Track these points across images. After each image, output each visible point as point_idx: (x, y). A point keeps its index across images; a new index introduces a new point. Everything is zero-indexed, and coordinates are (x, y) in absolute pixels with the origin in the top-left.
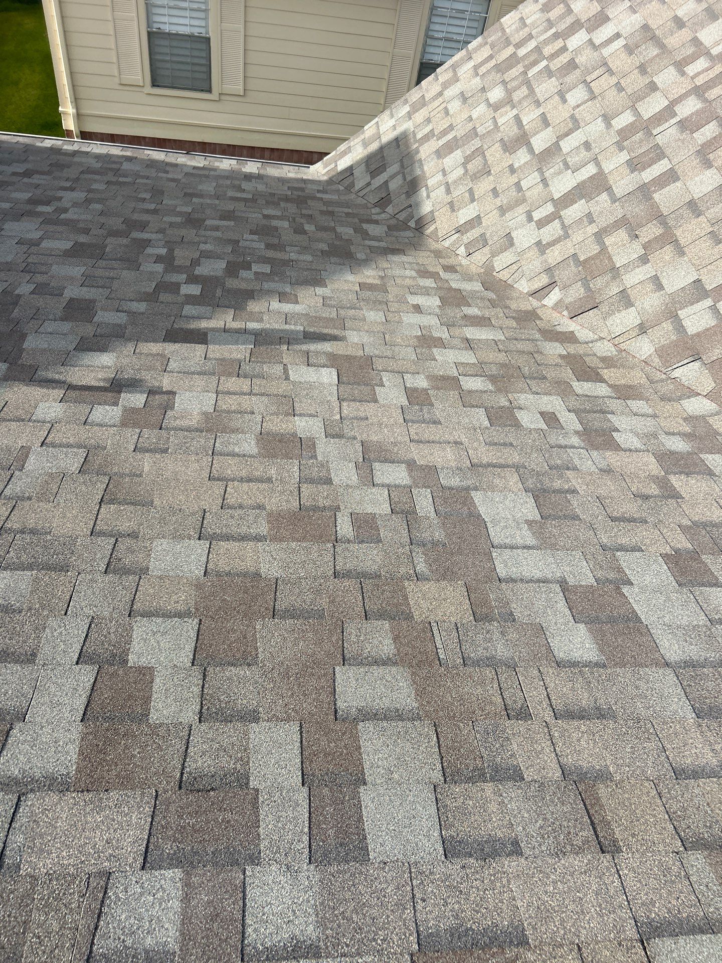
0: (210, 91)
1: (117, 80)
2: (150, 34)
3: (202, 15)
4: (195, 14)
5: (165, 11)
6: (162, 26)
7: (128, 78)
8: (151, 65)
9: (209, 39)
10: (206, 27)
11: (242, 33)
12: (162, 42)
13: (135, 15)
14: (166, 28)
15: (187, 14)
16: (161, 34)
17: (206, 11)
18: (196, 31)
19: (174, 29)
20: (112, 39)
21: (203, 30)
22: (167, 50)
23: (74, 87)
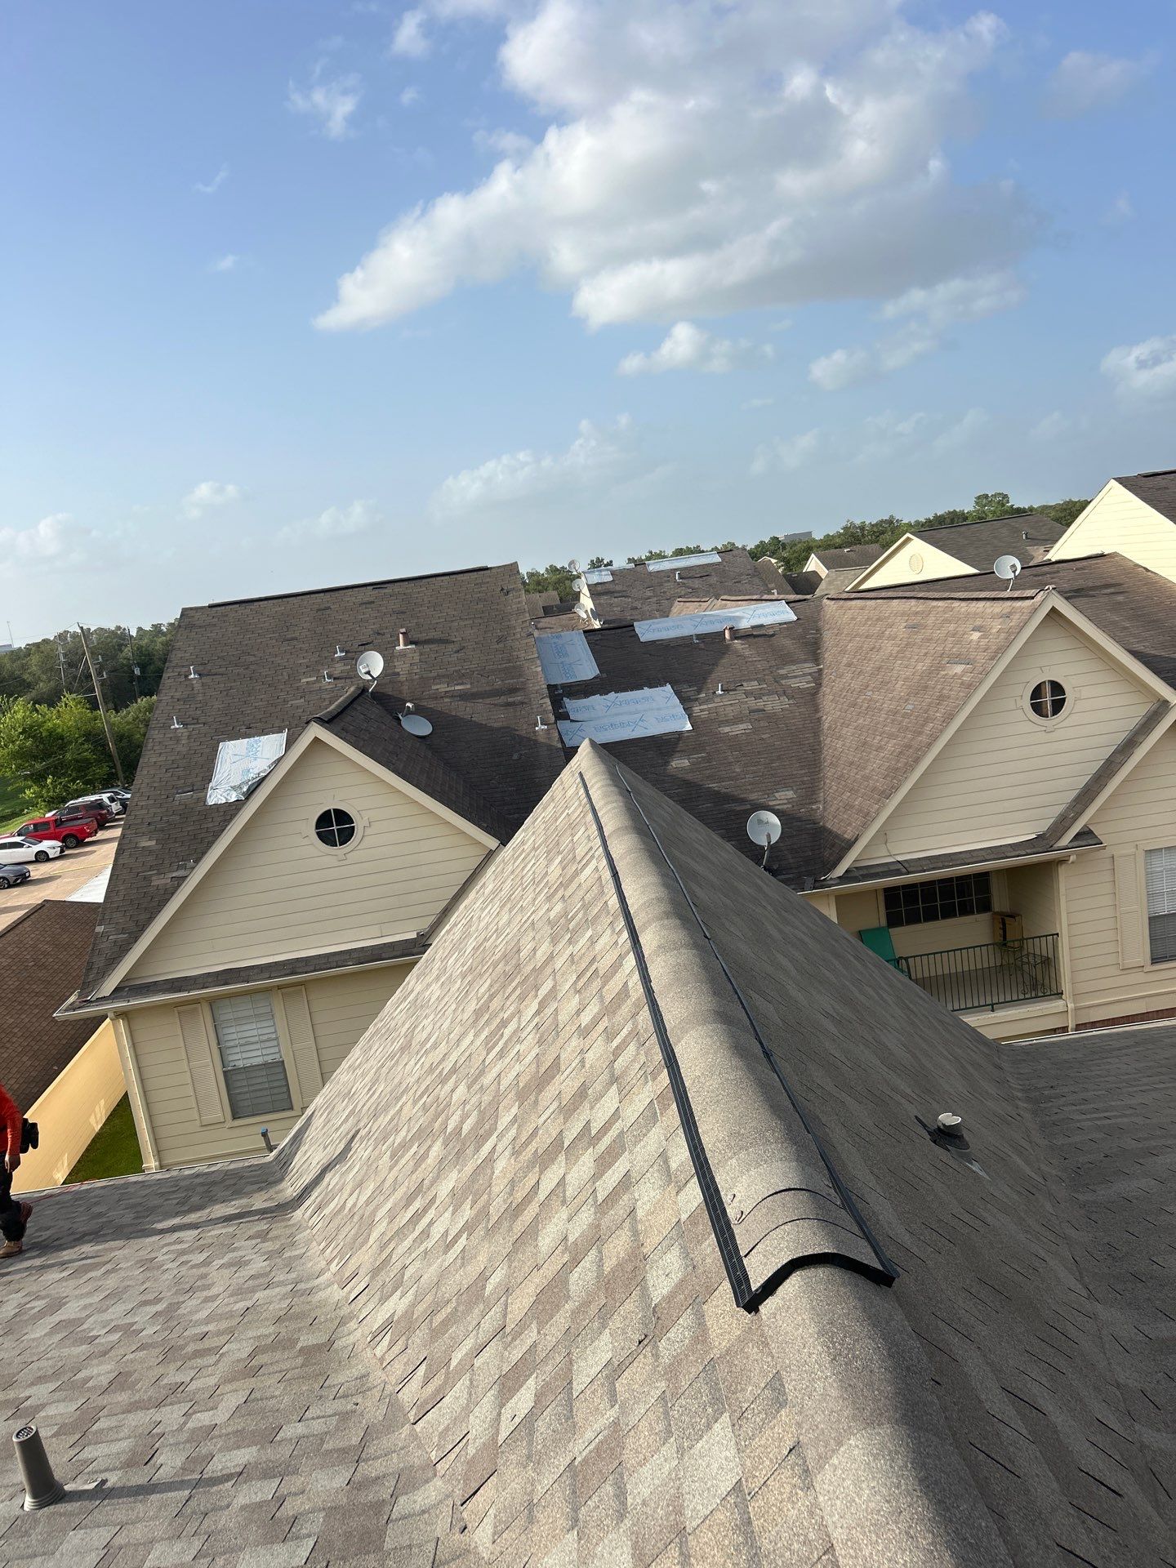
0: (290, 1108)
1: (198, 1122)
2: (225, 1073)
3: (275, 1043)
4: (268, 1044)
5: (237, 1050)
6: (237, 1063)
7: (208, 1118)
8: (230, 1100)
9: (283, 1062)
10: (279, 1052)
11: (314, 1048)
12: (239, 1077)
13: (209, 1060)
14: (240, 1064)
15: (257, 1046)
16: (237, 1070)
17: (277, 1039)
18: (269, 1059)
19: (248, 1063)
20: (190, 1087)
21: (277, 1056)
22: (245, 1083)
23: (156, 1140)
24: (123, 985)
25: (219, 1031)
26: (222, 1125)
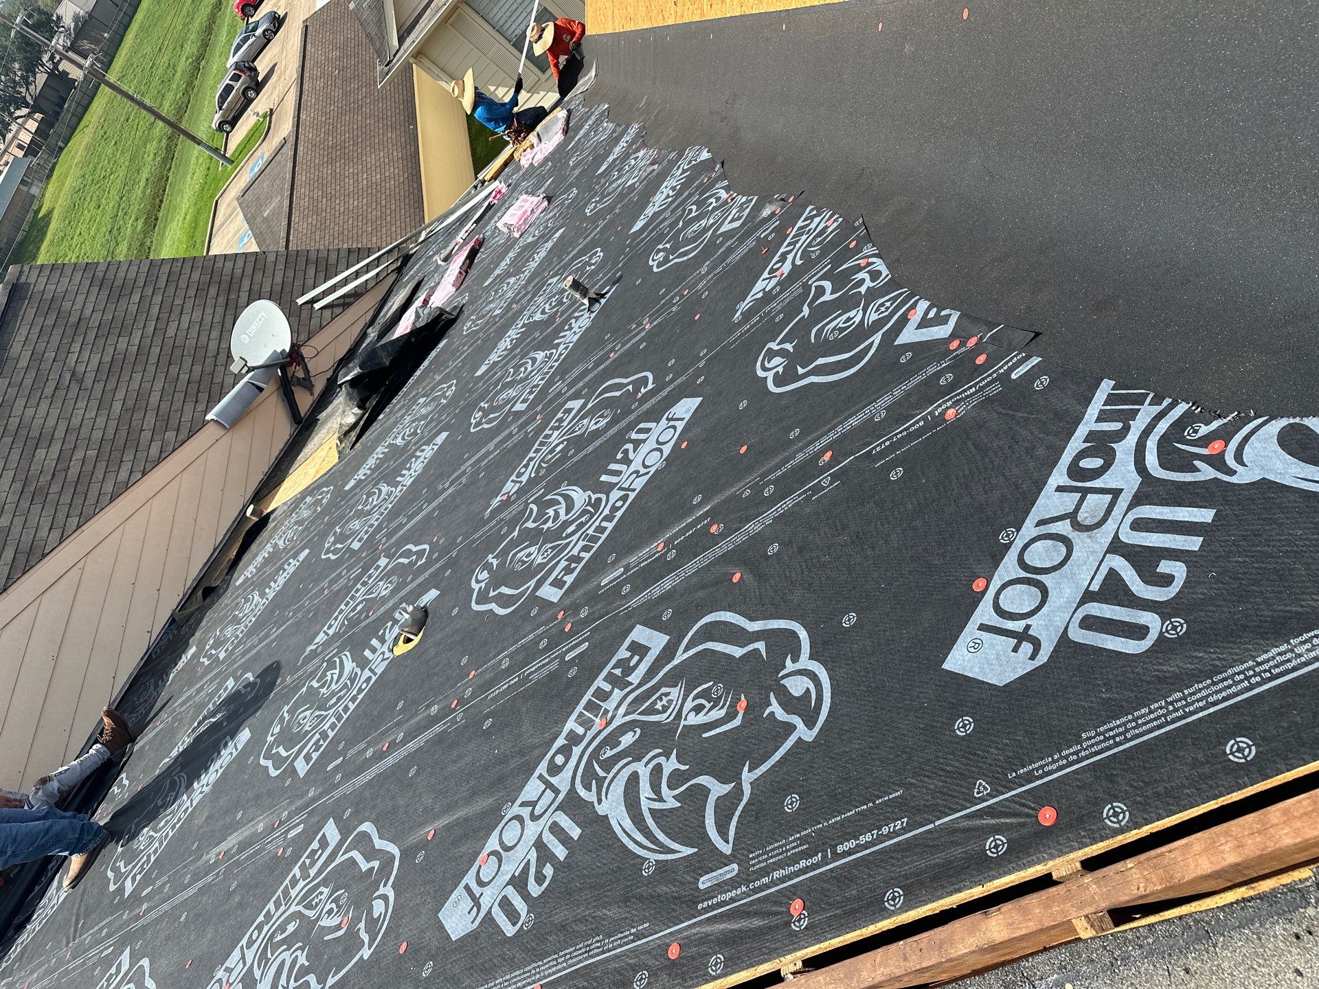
24: (401, 32)
25: (486, 17)
26: (539, 83)
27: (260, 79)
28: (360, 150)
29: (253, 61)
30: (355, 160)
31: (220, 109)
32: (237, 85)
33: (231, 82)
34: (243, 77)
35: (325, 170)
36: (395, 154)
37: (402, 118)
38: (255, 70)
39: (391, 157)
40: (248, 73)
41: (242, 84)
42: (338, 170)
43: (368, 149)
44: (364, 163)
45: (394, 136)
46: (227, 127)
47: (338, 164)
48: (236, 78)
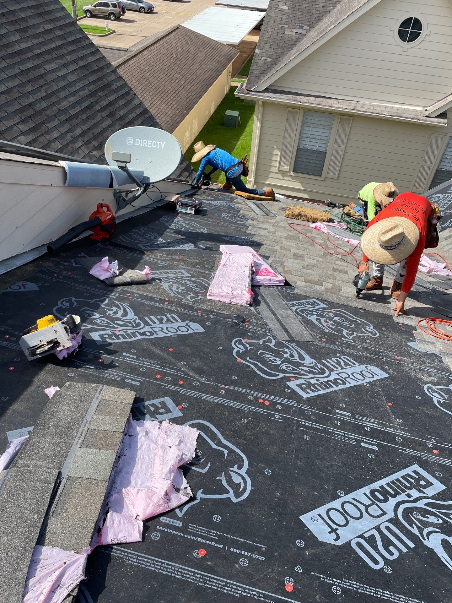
0: (320, 176)
1: (277, 168)
2: (298, 149)
3: (325, 142)
6: (304, 146)
7: (282, 168)
8: (295, 163)
9: (326, 153)
10: (326, 148)
12: (303, 153)
13: (293, 140)
14: (306, 147)
16: (303, 149)
17: (328, 140)
18: (320, 149)
19: (310, 148)
21: (324, 149)
22: (305, 157)
24: (270, 88)
25: (303, 127)
26: (287, 173)
27: (121, 17)
28: (156, 93)
29: (127, 10)
30: (151, 94)
31: (95, 6)
32: (111, 8)
33: (110, 4)
34: (117, 9)
35: (134, 81)
36: (169, 112)
37: (185, 104)
38: (124, 12)
39: (166, 111)
40: (120, 10)
41: (113, 10)
42: (140, 88)
43: (160, 97)
44: (153, 100)
45: (175, 106)
46: (89, 15)
47: (142, 86)
48: (114, 6)
